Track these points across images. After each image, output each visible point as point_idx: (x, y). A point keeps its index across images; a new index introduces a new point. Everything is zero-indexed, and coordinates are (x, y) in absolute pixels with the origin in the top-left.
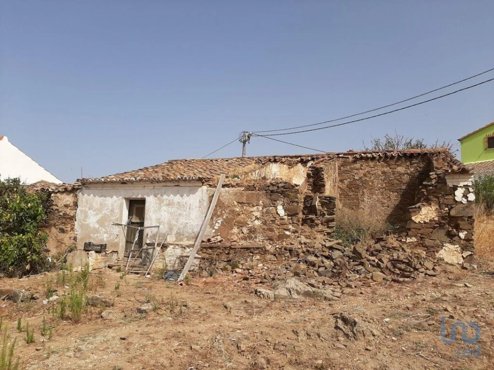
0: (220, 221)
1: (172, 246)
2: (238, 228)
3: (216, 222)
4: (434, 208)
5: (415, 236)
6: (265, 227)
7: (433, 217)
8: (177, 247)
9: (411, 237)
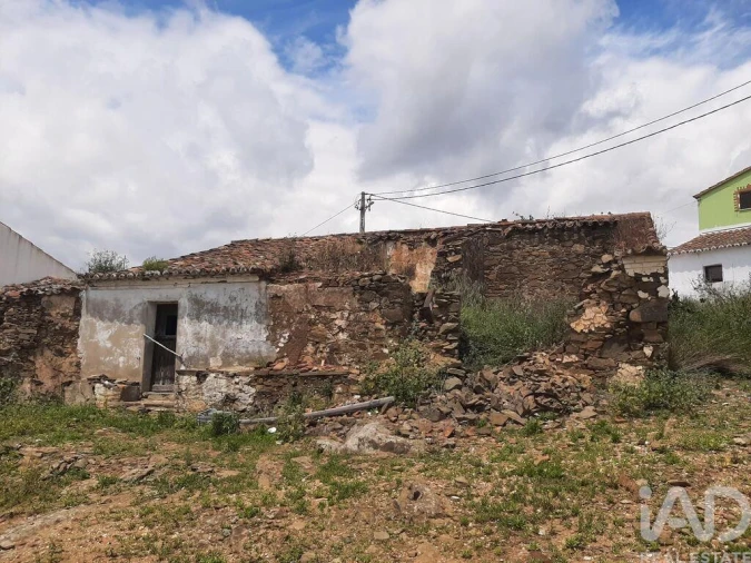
0: (286, 335)
1: (213, 375)
2: (313, 345)
3: (281, 336)
4: (604, 309)
5: (577, 353)
6: (353, 343)
7: (603, 322)
8: (220, 376)
9: (569, 354)
